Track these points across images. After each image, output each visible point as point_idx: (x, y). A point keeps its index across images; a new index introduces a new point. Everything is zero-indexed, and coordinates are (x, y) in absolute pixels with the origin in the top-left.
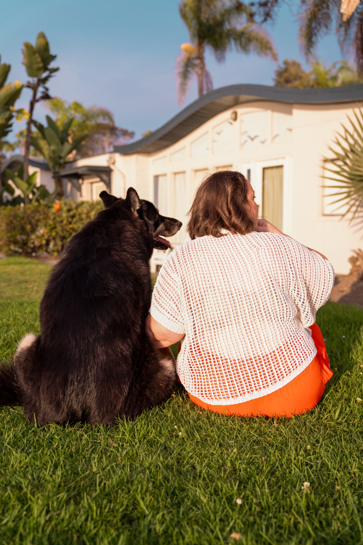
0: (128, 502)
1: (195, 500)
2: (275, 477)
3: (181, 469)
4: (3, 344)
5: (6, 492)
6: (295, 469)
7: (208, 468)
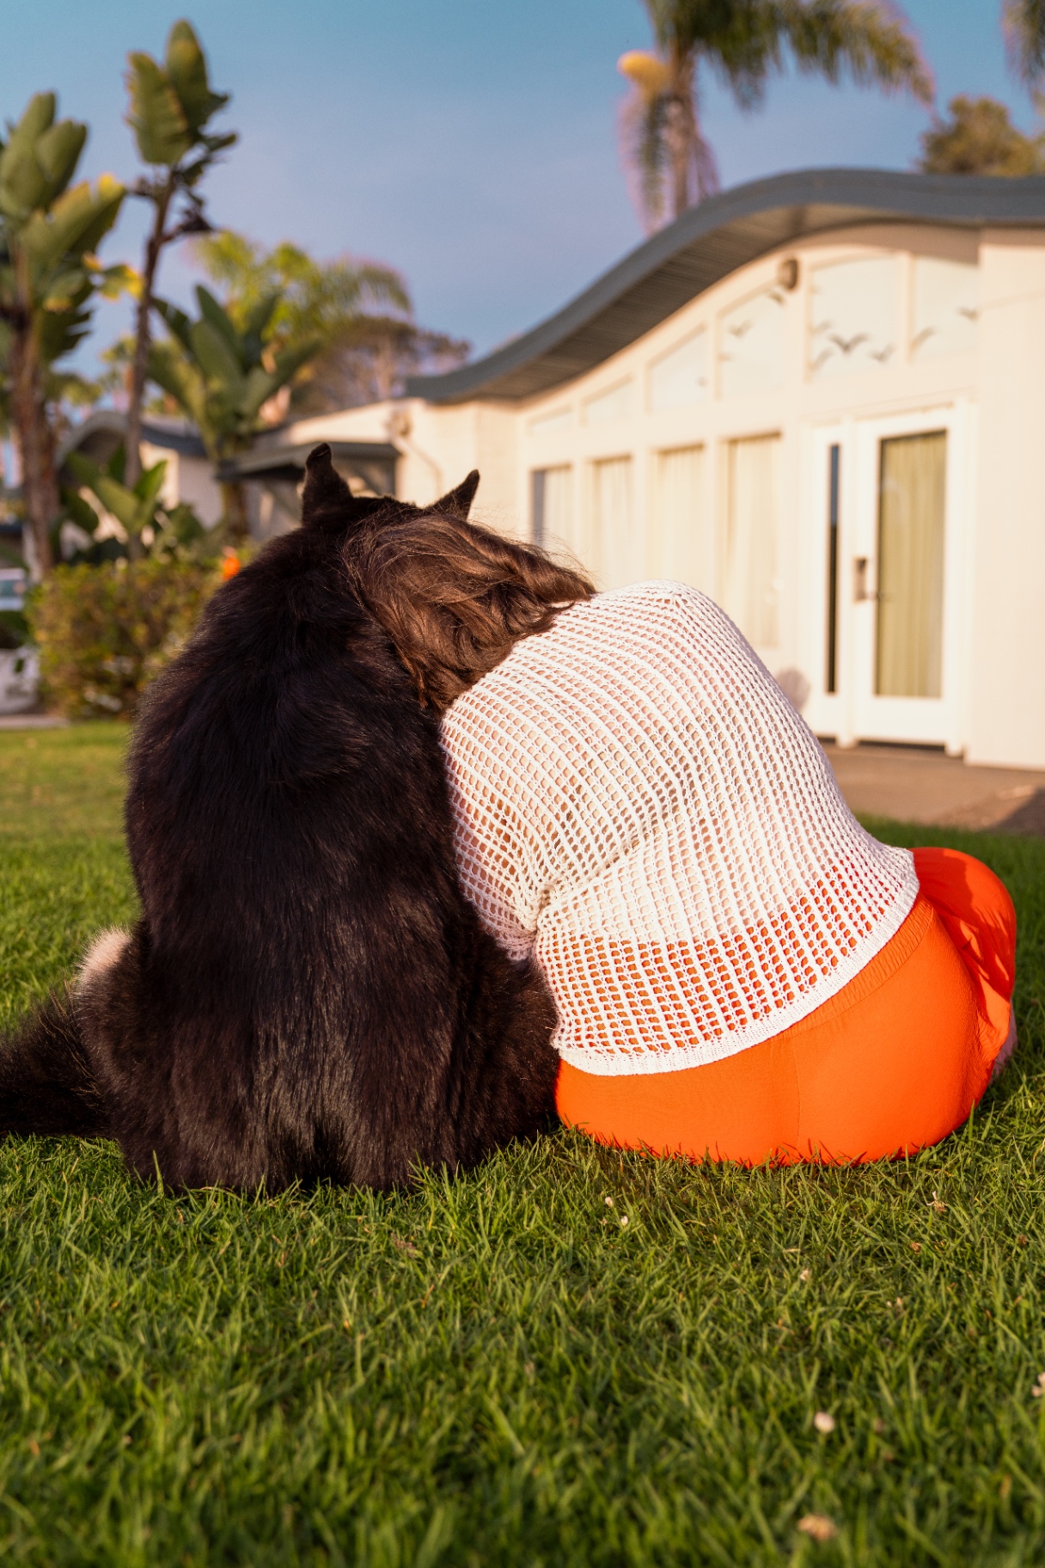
0: (459, 1417)
1: (675, 1419)
2: (939, 1360)
3: (628, 1328)
4: (60, 959)
5: (66, 1378)
6: (1006, 1336)
7: (718, 1328)
